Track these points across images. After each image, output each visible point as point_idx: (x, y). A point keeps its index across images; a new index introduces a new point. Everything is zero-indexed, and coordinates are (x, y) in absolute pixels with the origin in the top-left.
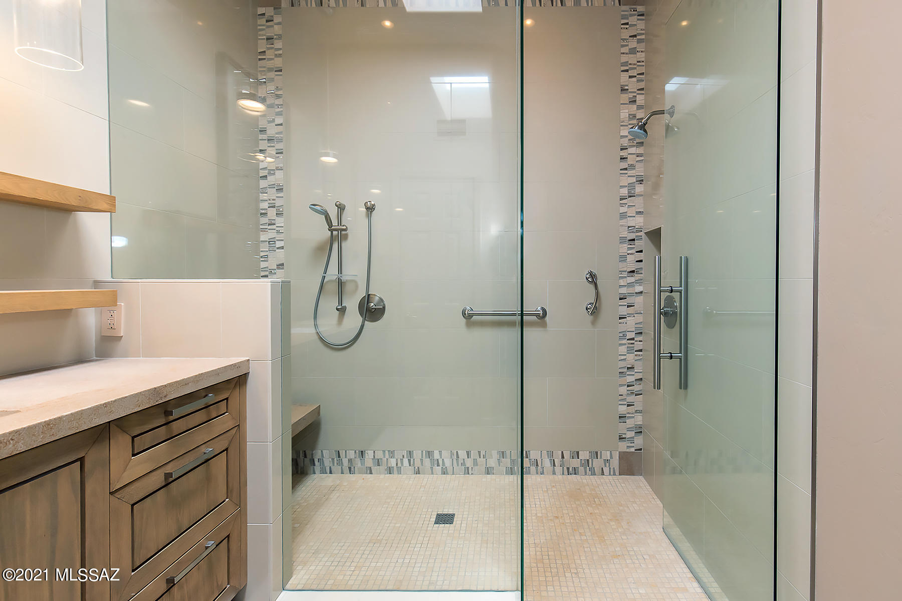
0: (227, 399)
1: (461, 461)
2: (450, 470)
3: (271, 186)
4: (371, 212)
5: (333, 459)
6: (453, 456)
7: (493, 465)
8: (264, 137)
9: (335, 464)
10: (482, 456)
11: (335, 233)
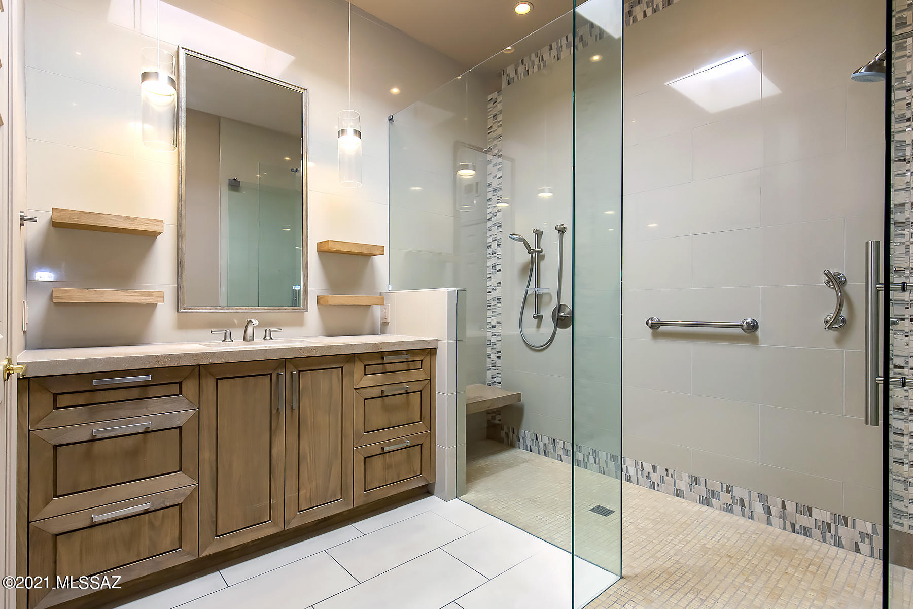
0: (422, 361)
1: (646, 474)
2: (634, 478)
3: (494, 225)
4: (563, 233)
5: (532, 440)
6: (637, 465)
7: (683, 488)
8: (491, 189)
9: (534, 445)
10: (669, 475)
11: (534, 255)
